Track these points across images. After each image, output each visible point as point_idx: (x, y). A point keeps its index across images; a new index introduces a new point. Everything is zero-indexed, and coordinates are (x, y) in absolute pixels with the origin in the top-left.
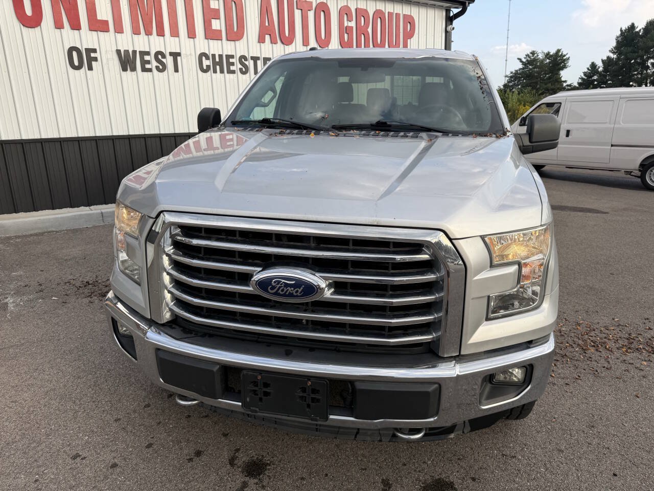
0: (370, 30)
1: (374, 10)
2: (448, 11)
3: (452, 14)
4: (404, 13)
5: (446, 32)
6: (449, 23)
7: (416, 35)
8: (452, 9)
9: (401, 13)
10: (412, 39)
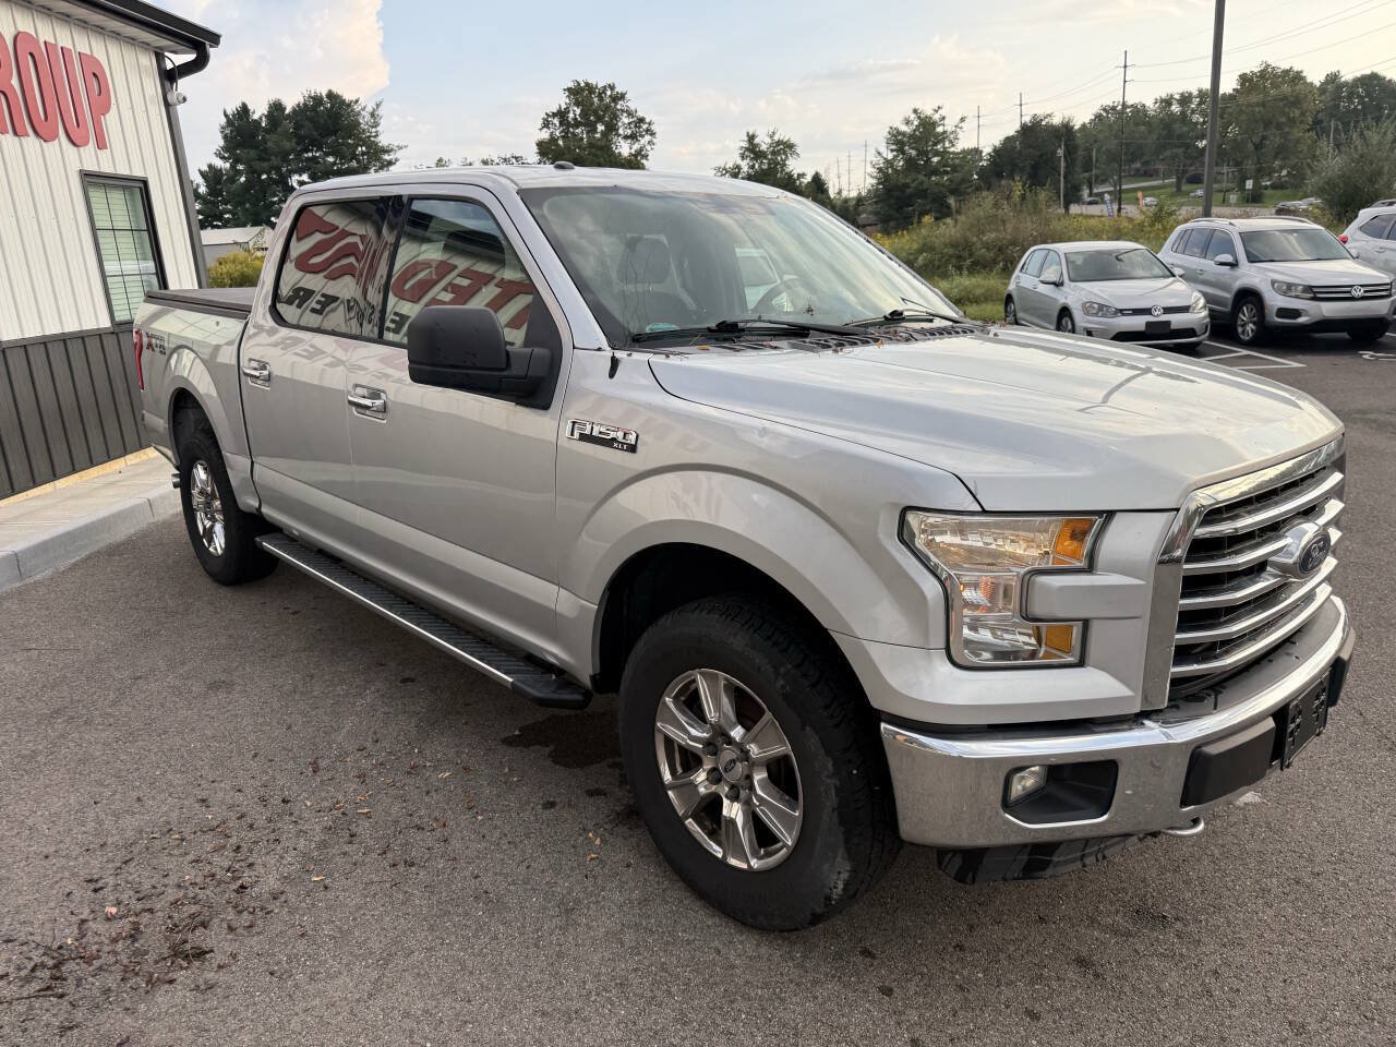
0: (15, 82)
1: (14, 32)
2: (160, 57)
3: (169, 66)
4: (78, 50)
5: (167, 105)
6: (167, 84)
7: (113, 107)
8: (166, 54)
9: (71, 48)
10: (107, 116)
